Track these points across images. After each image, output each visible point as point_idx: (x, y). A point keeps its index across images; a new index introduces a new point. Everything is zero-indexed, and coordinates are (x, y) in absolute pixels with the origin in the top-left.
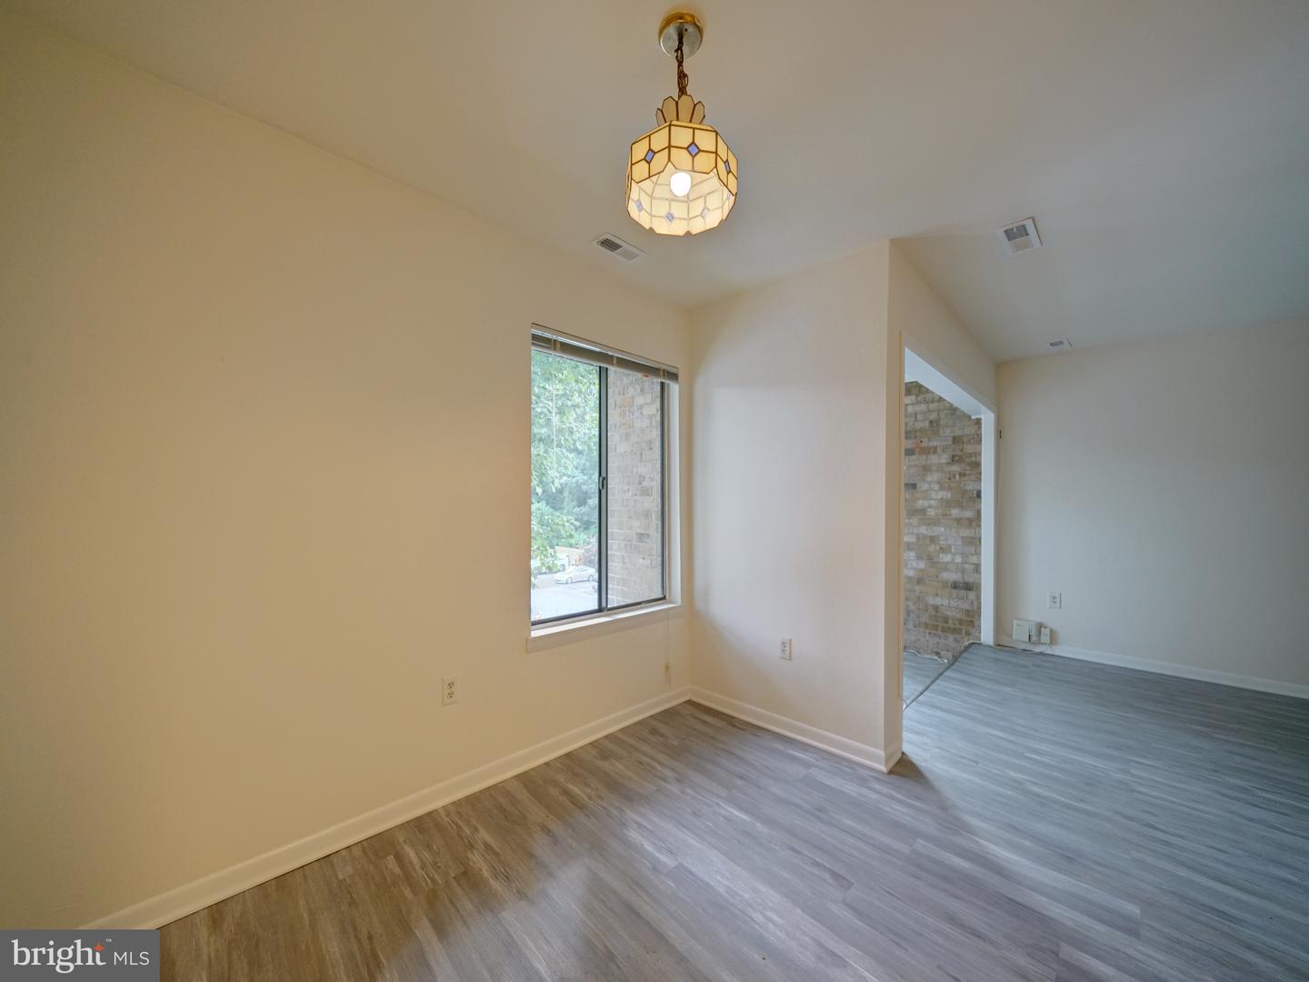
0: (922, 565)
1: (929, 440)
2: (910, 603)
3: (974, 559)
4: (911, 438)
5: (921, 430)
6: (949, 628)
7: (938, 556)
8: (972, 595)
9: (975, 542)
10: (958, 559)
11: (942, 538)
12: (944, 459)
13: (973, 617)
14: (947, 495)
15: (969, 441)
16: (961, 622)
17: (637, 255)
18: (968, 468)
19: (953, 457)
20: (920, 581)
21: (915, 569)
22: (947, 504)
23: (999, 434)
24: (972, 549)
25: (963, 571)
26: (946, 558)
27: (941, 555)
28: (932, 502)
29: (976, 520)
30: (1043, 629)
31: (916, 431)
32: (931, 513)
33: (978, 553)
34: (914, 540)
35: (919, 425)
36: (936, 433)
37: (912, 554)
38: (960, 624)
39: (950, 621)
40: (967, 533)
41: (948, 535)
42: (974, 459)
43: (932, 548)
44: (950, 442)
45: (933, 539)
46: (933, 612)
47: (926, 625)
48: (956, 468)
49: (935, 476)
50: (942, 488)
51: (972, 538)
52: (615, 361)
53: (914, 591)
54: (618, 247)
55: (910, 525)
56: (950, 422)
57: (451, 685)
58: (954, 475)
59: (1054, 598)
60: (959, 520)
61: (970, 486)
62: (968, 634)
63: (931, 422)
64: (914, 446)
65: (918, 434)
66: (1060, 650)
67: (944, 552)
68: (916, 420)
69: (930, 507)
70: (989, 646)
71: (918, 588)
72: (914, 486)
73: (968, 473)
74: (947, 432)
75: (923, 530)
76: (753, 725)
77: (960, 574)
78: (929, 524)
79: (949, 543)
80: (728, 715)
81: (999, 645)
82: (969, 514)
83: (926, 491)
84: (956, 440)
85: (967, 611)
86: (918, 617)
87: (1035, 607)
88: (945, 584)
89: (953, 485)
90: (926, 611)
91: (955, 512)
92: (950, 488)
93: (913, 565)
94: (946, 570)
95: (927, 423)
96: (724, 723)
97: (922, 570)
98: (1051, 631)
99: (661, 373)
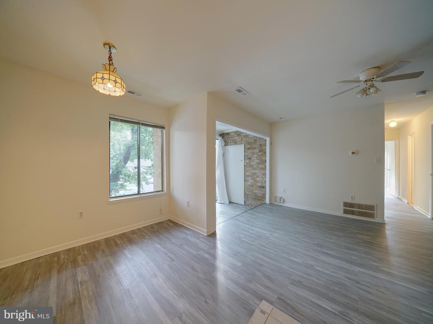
0: (252, 181)
1: (254, 145)
2: (250, 192)
3: (264, 179)
4: (250, 145)
5: (252, 142)
6: (259, 199)
7: (256, 179)
8: (264, 190)
9: (265, 174)
10: (261, 179)
11: (257, 173)
12: (258, 151)
13: (264, 196)
14: (258, 161)
15: (264, 146)
16: (262, 197)
17: (141, 95)
18: (263, 153)
19: (260, 150)
20: (252, 186)
21: (251, 182)
22: (258, 164)
23: (271, 144)
24: (264, 176)
25: (262, 183)
26: (258, 179)
27: (257, 178)
28: (255, 163)
29: (265, 169)
30: (281, 199)
31: (251, 143)
32: (255, 166)
33: (265, 178)
34: (250, 174)
35: (252, 141)
36: (256, 143)
37: (250, 178)
38: (262, 198)
39: (259, 197)
40: (263, 172)
41: (259, 172)
42: (264, 151)
43: (255, 176)
44: (259, 146)
45: (255, 174)
46: (255, 194)
47: (253, 198)
48: (260, 153)
49: (255, 156)
50: (257, 159)
51: (264, 173)
52: (141, 124)
53: (251, 189)
54: (134, 93)
55: (249, 170)
56: (259, 140)
57: (81, 213)
58: (260, 155)
59: (284, 190)
60: (261, 168)
61: (264, 159)
62: (263, 201)
63: (255, 140)
64: (250, 147)
65: (252, 143)
66: (286, 205)
67: (258, 178)
68: (251, 139)
69: (254, 164)
70: (268, 204)
71: (251, 188)
72: (250, 158)
73: (263, 154)
74: (258, 143)
75: (253, 171)
76: (182, 225)
77: (261, 184)
78: (254, 170)
79: (259, 175)
80: (175, 222)
81: (271, 204)
82: (263, 166)
83: (253, 160)
84: (261, 145)
85: (263, 194)
86: (252, 196)
87: (280, 193)
88: (258, 186)
89: (260, 158)
90: (253, 194)
91: (260, 166)
92: (259, 159)
93: (250, 181)
94: (258, 182)
95: (254, 140)
96: (174, 225)
97: (252, 183)
98: (283, 199)
99: (158, 127)
